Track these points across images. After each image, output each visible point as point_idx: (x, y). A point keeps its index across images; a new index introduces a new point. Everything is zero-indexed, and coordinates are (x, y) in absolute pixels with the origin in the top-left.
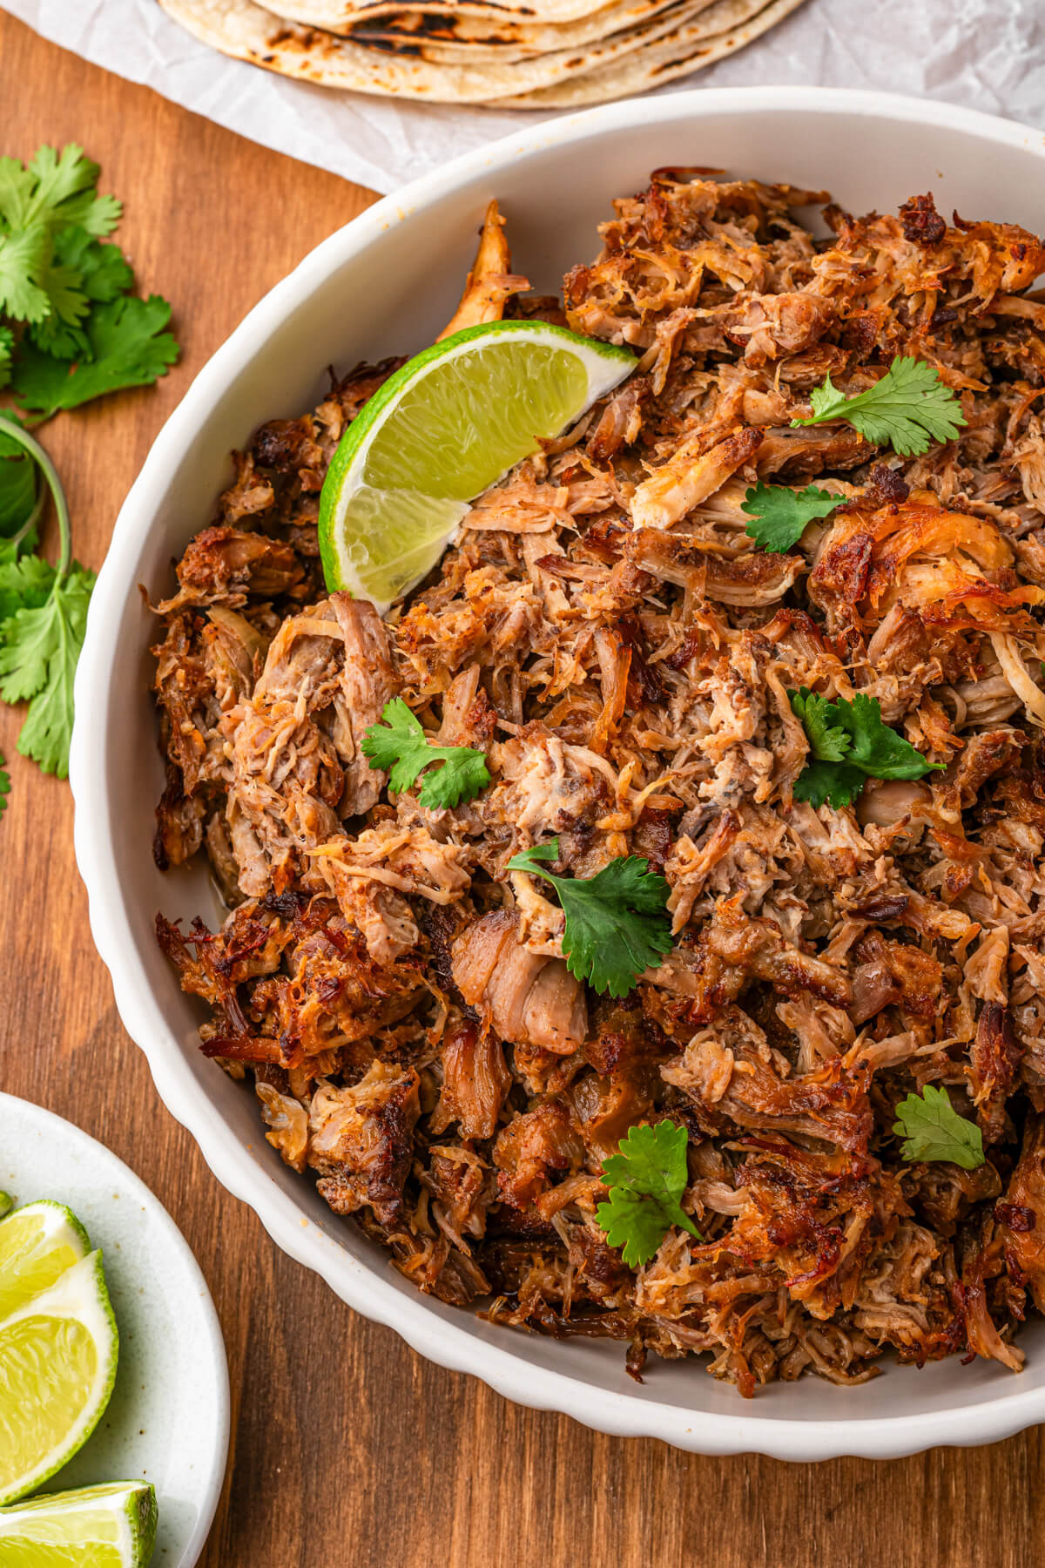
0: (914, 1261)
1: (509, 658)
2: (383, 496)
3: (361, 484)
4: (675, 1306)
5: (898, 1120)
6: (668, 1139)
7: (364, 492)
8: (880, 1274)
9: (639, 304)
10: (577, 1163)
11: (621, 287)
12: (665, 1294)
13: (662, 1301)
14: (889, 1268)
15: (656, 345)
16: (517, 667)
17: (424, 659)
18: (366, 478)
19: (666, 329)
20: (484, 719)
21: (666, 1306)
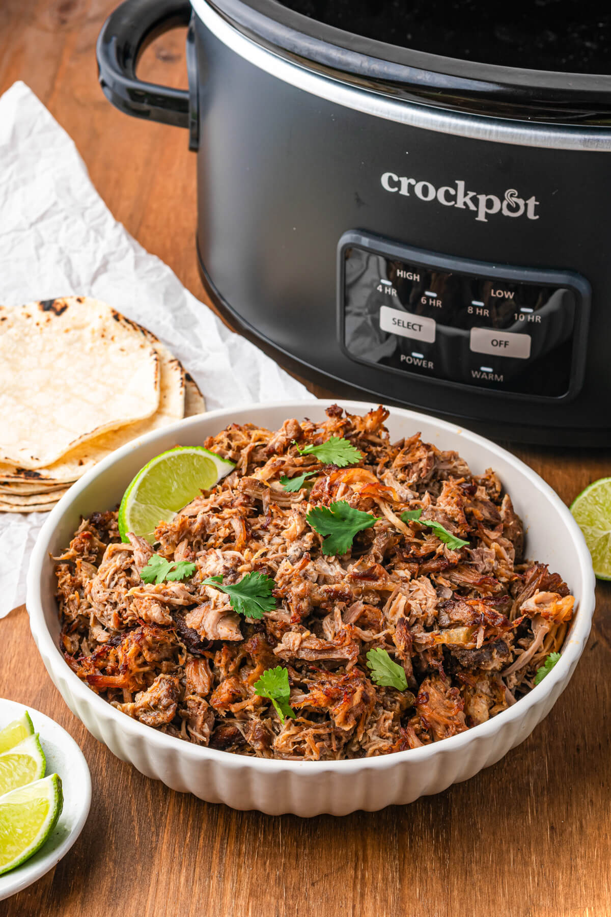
0: (385, 720)
1: (198, 538)
2: (143, 506)
3: (134, 501)
4: (290, 745)
5: (369, 660)
6: (280, 676)
7: (135, 504)
8: (372, 727)
9: (233, 444)
10: (244, 695)
11: (226, 441)
12: (286, 740)
13: (285, 742)
14: (375, 725)
15: (241, 459)
16: (202, 541)
17: (165, 540)
18: (136, 499)
19: (245, 452)
20: (190, 554)
21: (287, 745)
